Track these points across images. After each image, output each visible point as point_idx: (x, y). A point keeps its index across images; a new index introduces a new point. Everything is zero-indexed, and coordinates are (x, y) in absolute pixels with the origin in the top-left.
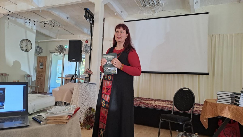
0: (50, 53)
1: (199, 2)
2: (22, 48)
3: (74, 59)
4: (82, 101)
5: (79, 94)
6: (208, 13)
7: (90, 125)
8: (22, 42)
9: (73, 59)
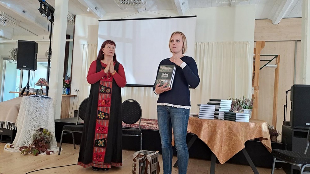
0: (3, 59)
1: (187, 2)
3: (25, 66)
4: (30, 121)
5: (26, 111)
6: (195, 16)
7: (38, 150)
9: (23, 66)
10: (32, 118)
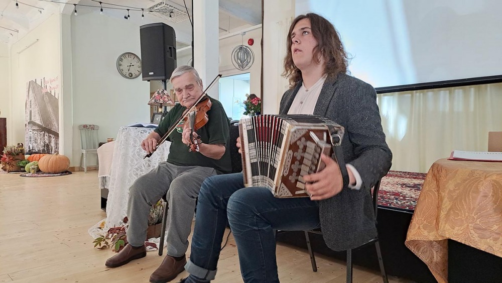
2: (121, 72)
3: (152, 73)
4: (130, 175)
7: (124, 239)
8: (120, 59)
10: (132, 171)
